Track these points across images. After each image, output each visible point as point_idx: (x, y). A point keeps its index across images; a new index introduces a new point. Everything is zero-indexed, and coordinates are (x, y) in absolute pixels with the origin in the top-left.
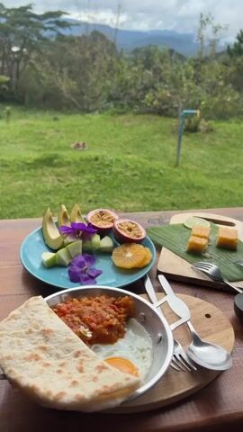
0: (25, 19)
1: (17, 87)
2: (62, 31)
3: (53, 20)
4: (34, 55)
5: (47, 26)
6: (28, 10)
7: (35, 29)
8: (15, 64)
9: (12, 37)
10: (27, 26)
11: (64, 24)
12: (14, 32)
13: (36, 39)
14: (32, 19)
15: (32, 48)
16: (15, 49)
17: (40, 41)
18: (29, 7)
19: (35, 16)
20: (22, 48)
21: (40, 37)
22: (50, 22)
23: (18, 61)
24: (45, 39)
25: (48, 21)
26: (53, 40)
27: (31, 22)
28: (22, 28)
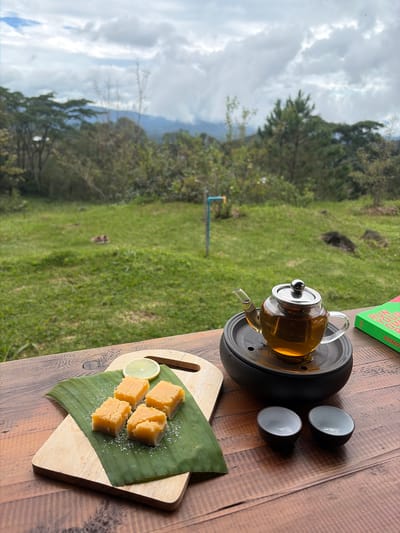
0: (46, 108)
1: (40, 178)
2: (87, 119)
3: (77, 108)
4: (57, 144)
5: (70, 114)
6: (50, 99)
7: (59, 117)
8: (37, 154)
9: (33, 126)
10: (48, 114)
11: (89, 113)
12: (35, 121)
13: (59, 128)
14: (55, 108)
15: (56, 136)
16: (37, 139)
17: (63, 130)
18: (51, 95)
19: (57, 104)
20: (44, 137)
21: (63, 126)
22: (75, 111)
23: (40, 151)
24: (69, 128)
25: (72, 109)
26: (78, 128)
27: (53, 111)
28: (43, 117)
